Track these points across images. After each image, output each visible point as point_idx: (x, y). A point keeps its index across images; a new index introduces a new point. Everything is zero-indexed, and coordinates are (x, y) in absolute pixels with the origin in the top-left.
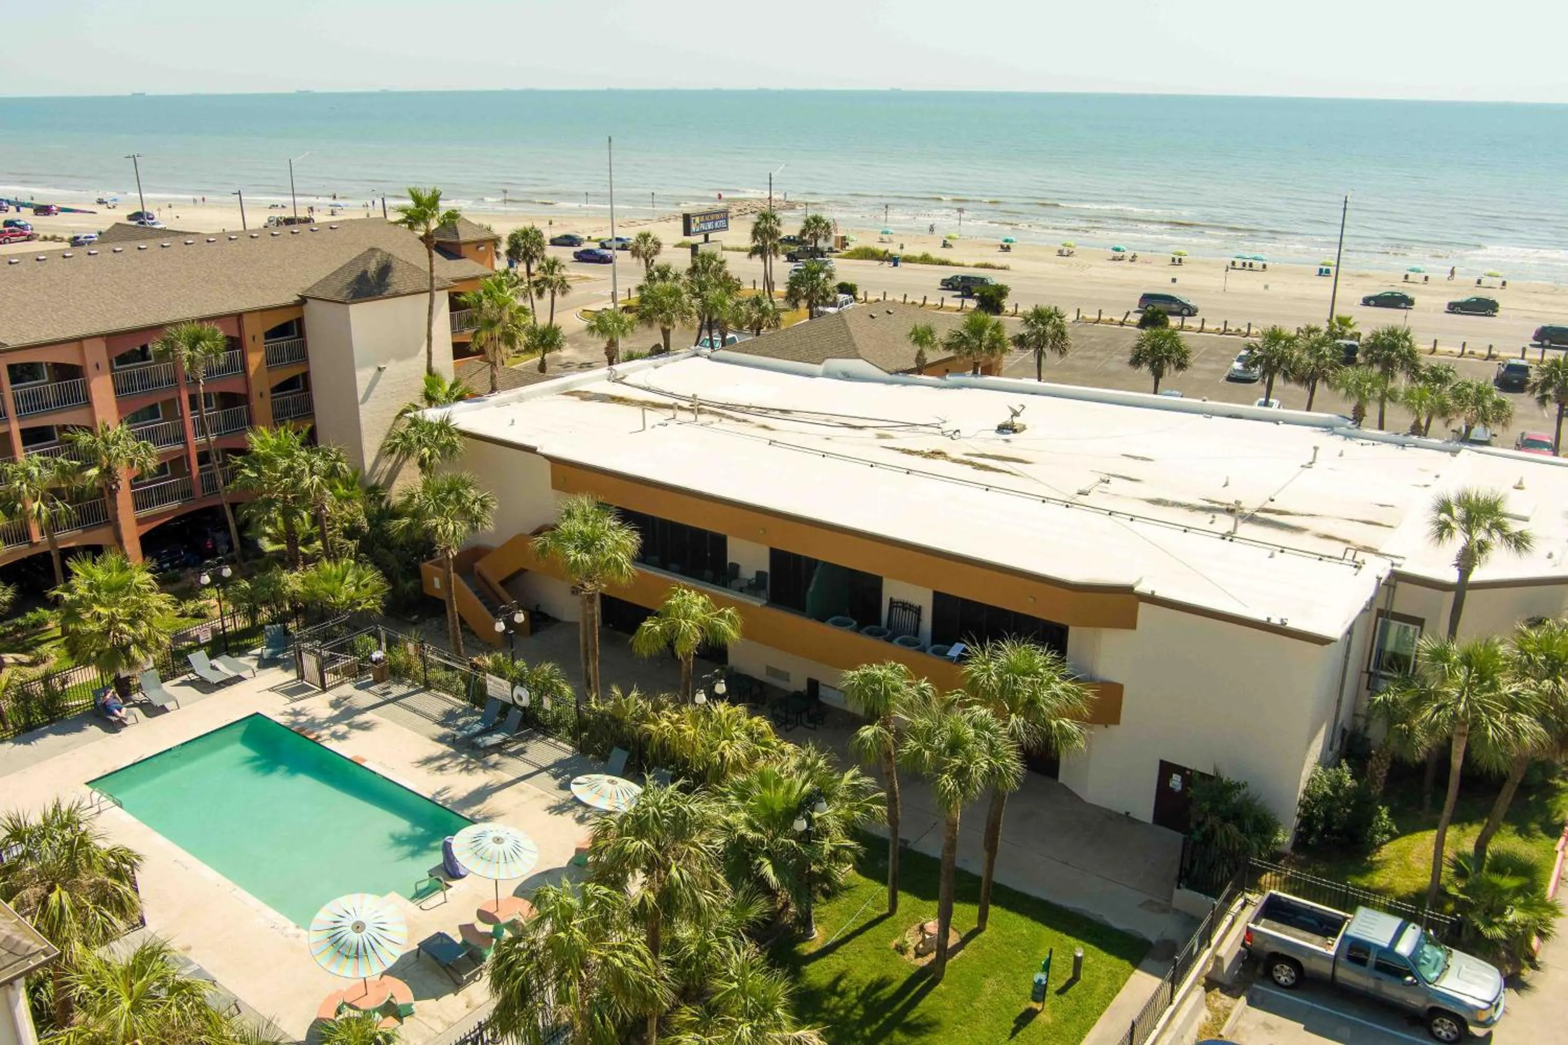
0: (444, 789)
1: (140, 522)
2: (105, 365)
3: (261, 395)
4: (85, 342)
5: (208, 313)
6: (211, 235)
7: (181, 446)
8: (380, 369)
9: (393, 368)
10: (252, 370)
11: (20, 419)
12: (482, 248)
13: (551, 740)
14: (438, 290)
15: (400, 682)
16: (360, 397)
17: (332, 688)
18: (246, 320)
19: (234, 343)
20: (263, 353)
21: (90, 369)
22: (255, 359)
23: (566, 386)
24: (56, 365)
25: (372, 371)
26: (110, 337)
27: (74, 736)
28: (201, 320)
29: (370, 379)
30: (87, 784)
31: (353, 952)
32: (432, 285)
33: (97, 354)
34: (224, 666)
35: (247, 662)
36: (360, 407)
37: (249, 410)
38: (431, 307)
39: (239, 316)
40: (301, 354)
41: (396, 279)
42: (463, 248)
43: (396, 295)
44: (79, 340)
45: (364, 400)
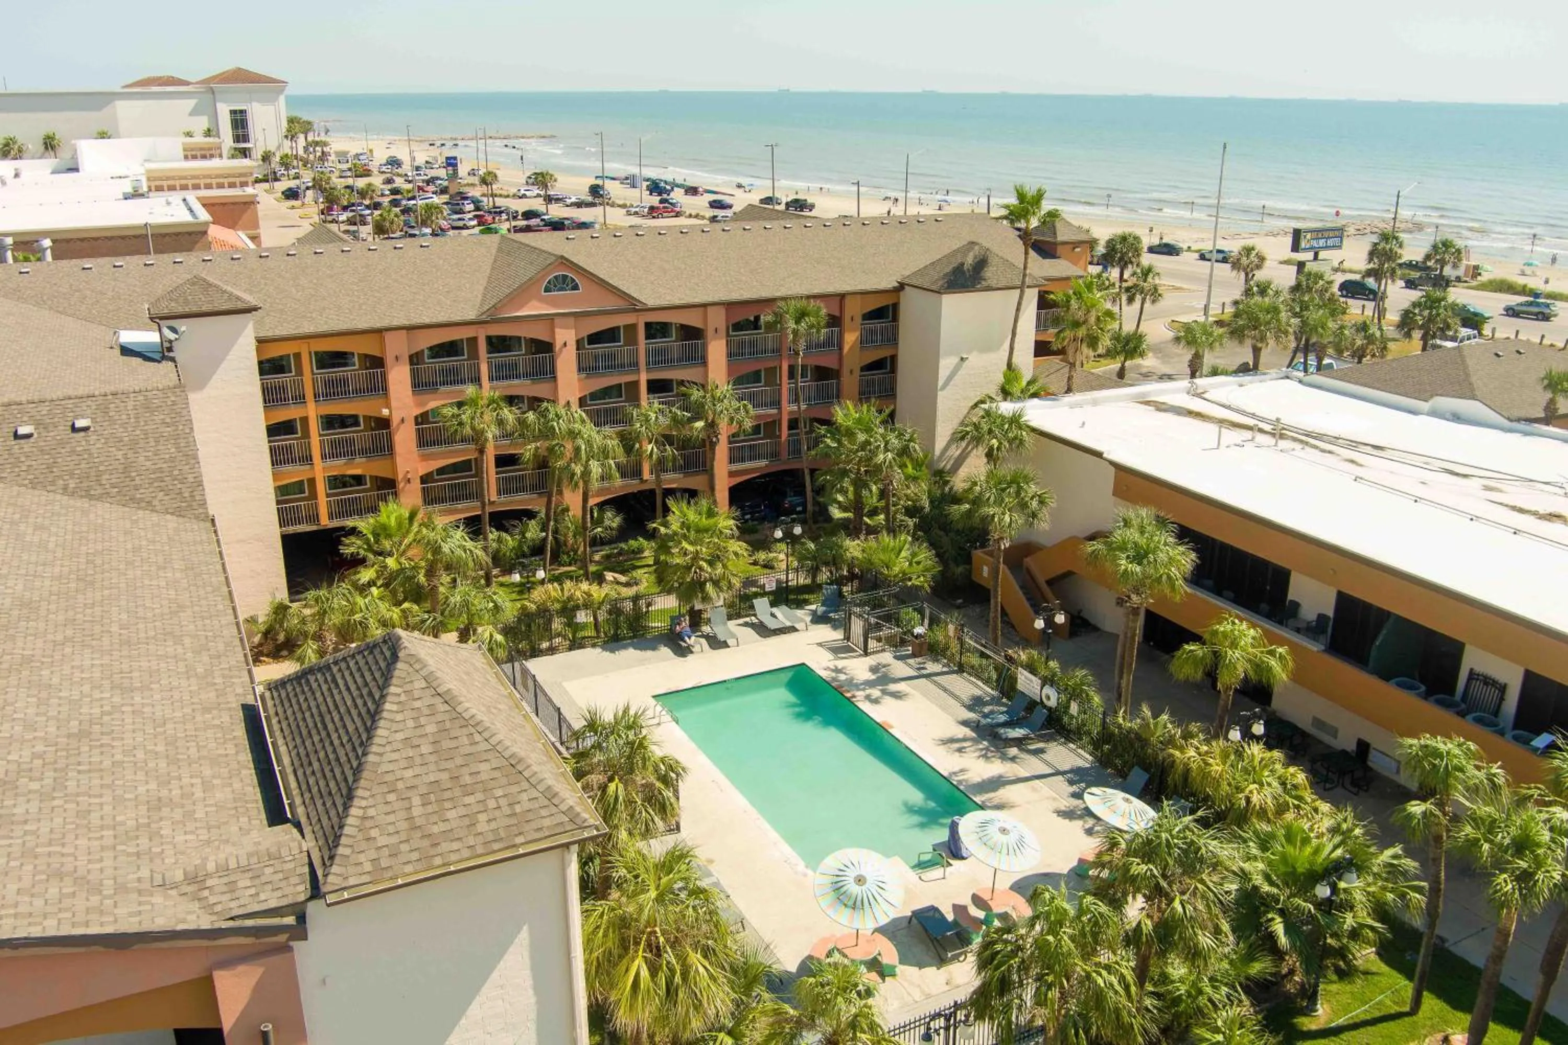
0: (962, 771)
1: (731, 474)
2: (723, 330)
3: (851, 372)
4: (709, 309)
5: (816, 291)
6: (828, 220)
7: (775, 411)
8: (962, 359)
9: (975, 359)
10: (846, 348)
11: (648, 370)
12: (1078, 250)
13: (1071, 745)
14: (1028, 287)
15: (937, 661)
16: (940, 383)
17: (874, 653)
18: (848, 301)
19: (835, 321)
20: (857, 334)
21: (710, 333)
22: (851, 338)
23: (1144, 394)
24: (683, 327)
25: (955, 360)
26: (730, 306)
27: (649, 653)
28: (808, 297)
29: (952, 368)
30: (654, 697)
31: (851, 903)
32: (1023, 282)
33: (717, 320)
34: (783, 616)
35: (802, 615)
36: (939, 393)
37: (838, 384)
38: (1019, 304)
39: (842, 296)
40: (892, 339)
41: (991, 274)
42: (1060, 250)
43: (989, 289)
44: (704, 306)
45: (943, 388)
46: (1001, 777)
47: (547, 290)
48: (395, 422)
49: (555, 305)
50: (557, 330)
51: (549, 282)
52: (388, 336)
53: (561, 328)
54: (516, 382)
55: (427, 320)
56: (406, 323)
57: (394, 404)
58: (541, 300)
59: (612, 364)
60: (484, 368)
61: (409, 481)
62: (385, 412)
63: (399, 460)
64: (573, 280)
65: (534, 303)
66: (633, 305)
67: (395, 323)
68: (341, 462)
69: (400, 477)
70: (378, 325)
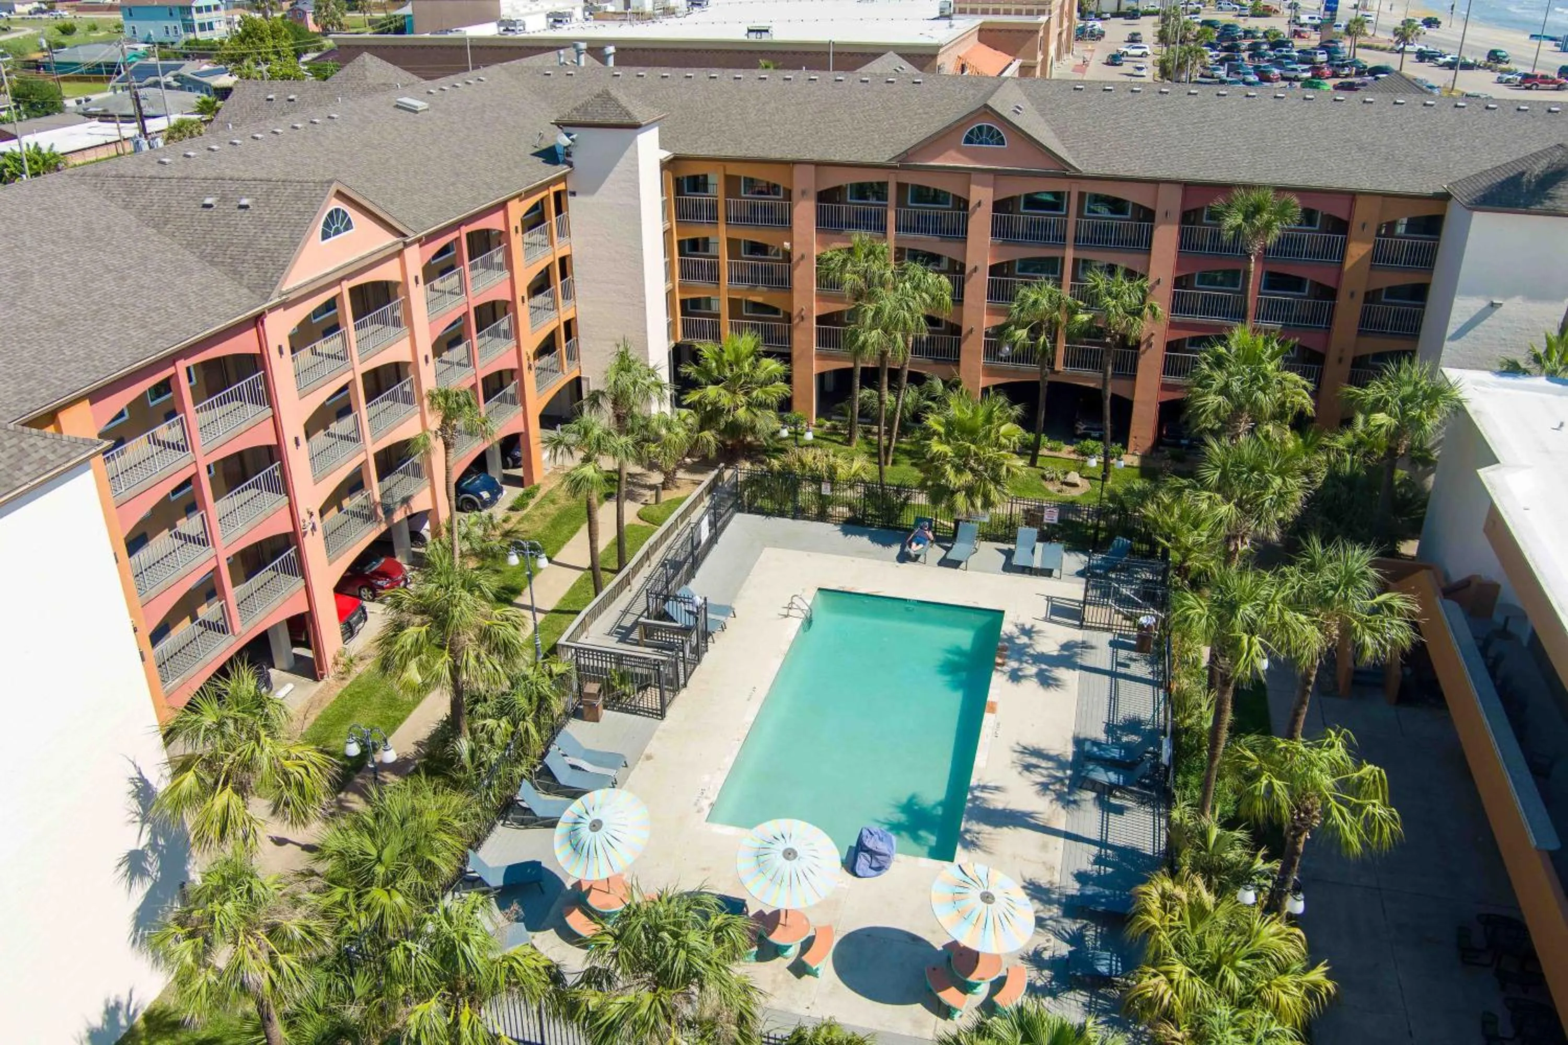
0: (997, 788)
1: (1165, 387)
2: (1176, 215)
3: (1352, 295)
4: (1162, 187)
5: (1292, 182)
8: (1492, 304)
9: (1512, 308)
10: (1349, 263)
11: (1076, 248)
15: (1152, 663)
16: (1451, 331)
17: (1090, 628)
18: (1360, 202)
19: (1336, 225)
20: (1371, 246)
21: (1159, 215)
22: (1358, 251)
24: (1138, 205)
25: (1479, 303)
26: (1188, 186)
27: (880, 549)
29: (1474, 313)
30: (820, 589)
33: (1170, 202)
36: (1446, 343)
37: (1333, 307)
39: (1353, 195)
40: (1428, 260)
43: (1550, 213)
44: (1156, 182)
45: (1455, 337)
46: (1029, 815)
47: (969, 140)
48: (796, 257)
49: (975, 159)
50: (973, 187)
51: (971, 132)
52: (797, 169)
53: (978, 184)
54: (924, 236)
55: (837, 158)
56: (816, 157)
57: (796, 238)
58: (960, 151)
59: (1036, 233)
60: (891, 215)
61: (802, 318)
62: (787, 245)
63: (796, 295)
64: (999, 134)
65: (952, 153)
66: (1064, 171)
67: (808, 157)
68: (745, 286)
69: (795, 313)
70: (789, 157)
